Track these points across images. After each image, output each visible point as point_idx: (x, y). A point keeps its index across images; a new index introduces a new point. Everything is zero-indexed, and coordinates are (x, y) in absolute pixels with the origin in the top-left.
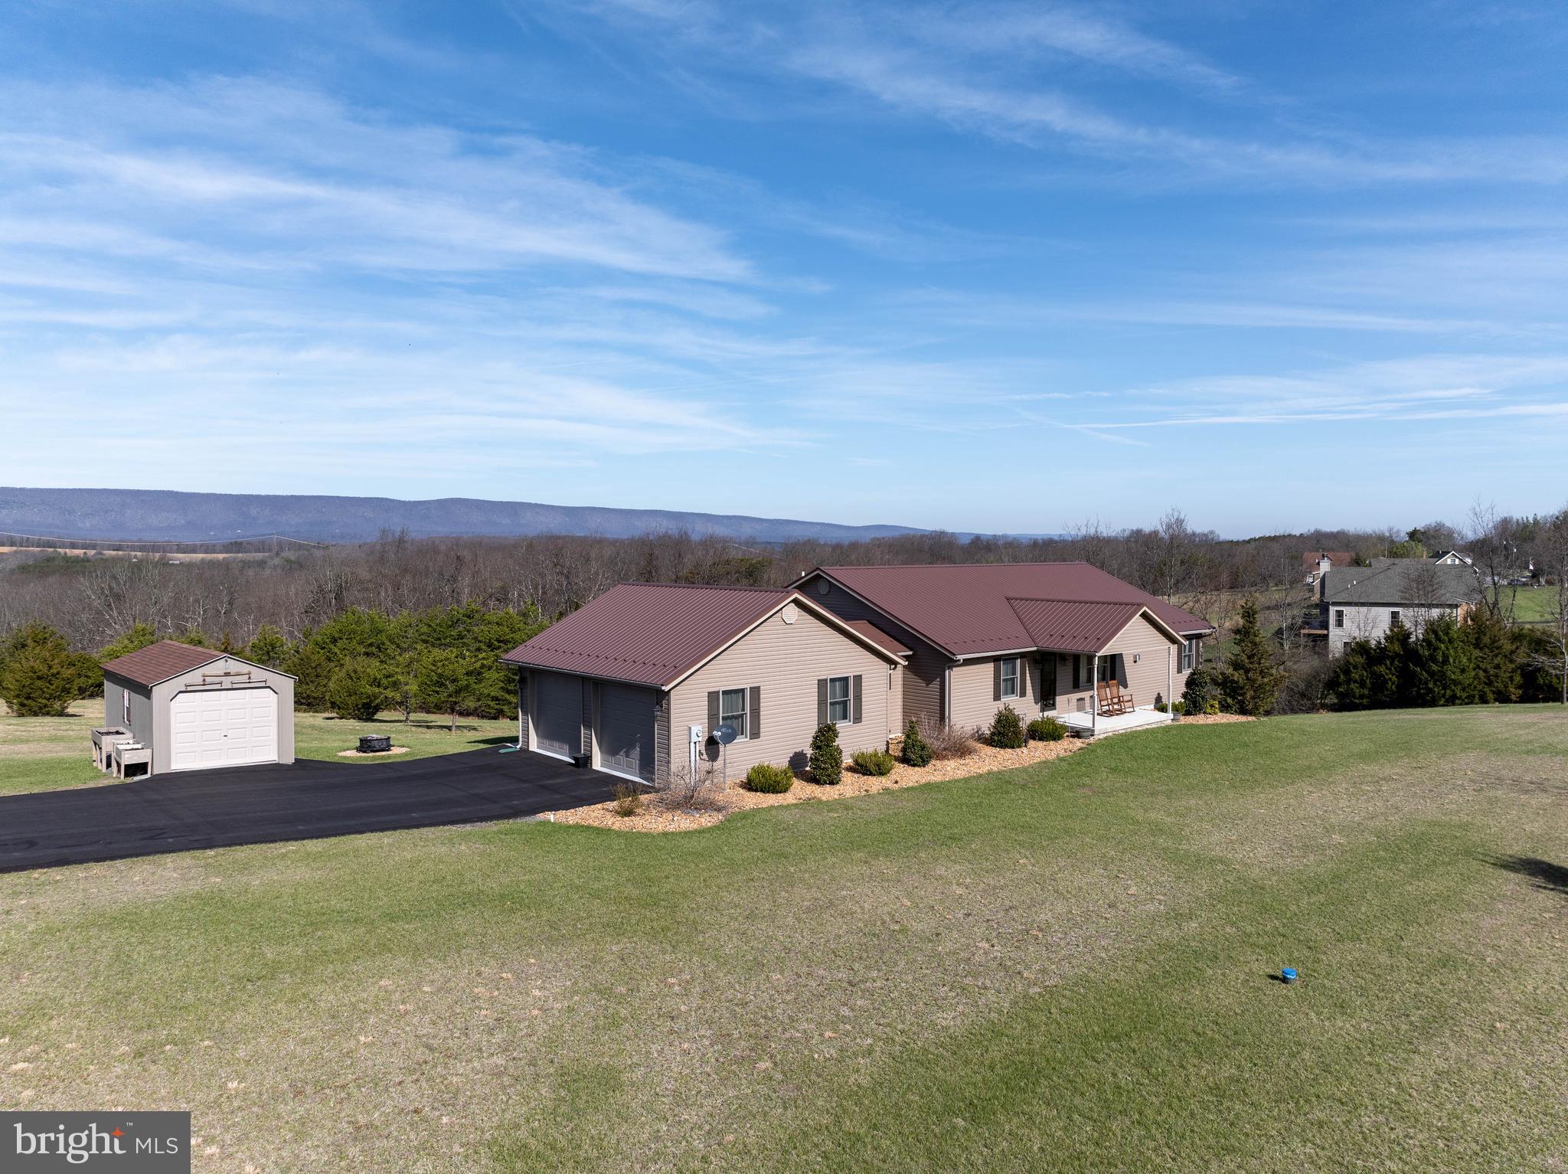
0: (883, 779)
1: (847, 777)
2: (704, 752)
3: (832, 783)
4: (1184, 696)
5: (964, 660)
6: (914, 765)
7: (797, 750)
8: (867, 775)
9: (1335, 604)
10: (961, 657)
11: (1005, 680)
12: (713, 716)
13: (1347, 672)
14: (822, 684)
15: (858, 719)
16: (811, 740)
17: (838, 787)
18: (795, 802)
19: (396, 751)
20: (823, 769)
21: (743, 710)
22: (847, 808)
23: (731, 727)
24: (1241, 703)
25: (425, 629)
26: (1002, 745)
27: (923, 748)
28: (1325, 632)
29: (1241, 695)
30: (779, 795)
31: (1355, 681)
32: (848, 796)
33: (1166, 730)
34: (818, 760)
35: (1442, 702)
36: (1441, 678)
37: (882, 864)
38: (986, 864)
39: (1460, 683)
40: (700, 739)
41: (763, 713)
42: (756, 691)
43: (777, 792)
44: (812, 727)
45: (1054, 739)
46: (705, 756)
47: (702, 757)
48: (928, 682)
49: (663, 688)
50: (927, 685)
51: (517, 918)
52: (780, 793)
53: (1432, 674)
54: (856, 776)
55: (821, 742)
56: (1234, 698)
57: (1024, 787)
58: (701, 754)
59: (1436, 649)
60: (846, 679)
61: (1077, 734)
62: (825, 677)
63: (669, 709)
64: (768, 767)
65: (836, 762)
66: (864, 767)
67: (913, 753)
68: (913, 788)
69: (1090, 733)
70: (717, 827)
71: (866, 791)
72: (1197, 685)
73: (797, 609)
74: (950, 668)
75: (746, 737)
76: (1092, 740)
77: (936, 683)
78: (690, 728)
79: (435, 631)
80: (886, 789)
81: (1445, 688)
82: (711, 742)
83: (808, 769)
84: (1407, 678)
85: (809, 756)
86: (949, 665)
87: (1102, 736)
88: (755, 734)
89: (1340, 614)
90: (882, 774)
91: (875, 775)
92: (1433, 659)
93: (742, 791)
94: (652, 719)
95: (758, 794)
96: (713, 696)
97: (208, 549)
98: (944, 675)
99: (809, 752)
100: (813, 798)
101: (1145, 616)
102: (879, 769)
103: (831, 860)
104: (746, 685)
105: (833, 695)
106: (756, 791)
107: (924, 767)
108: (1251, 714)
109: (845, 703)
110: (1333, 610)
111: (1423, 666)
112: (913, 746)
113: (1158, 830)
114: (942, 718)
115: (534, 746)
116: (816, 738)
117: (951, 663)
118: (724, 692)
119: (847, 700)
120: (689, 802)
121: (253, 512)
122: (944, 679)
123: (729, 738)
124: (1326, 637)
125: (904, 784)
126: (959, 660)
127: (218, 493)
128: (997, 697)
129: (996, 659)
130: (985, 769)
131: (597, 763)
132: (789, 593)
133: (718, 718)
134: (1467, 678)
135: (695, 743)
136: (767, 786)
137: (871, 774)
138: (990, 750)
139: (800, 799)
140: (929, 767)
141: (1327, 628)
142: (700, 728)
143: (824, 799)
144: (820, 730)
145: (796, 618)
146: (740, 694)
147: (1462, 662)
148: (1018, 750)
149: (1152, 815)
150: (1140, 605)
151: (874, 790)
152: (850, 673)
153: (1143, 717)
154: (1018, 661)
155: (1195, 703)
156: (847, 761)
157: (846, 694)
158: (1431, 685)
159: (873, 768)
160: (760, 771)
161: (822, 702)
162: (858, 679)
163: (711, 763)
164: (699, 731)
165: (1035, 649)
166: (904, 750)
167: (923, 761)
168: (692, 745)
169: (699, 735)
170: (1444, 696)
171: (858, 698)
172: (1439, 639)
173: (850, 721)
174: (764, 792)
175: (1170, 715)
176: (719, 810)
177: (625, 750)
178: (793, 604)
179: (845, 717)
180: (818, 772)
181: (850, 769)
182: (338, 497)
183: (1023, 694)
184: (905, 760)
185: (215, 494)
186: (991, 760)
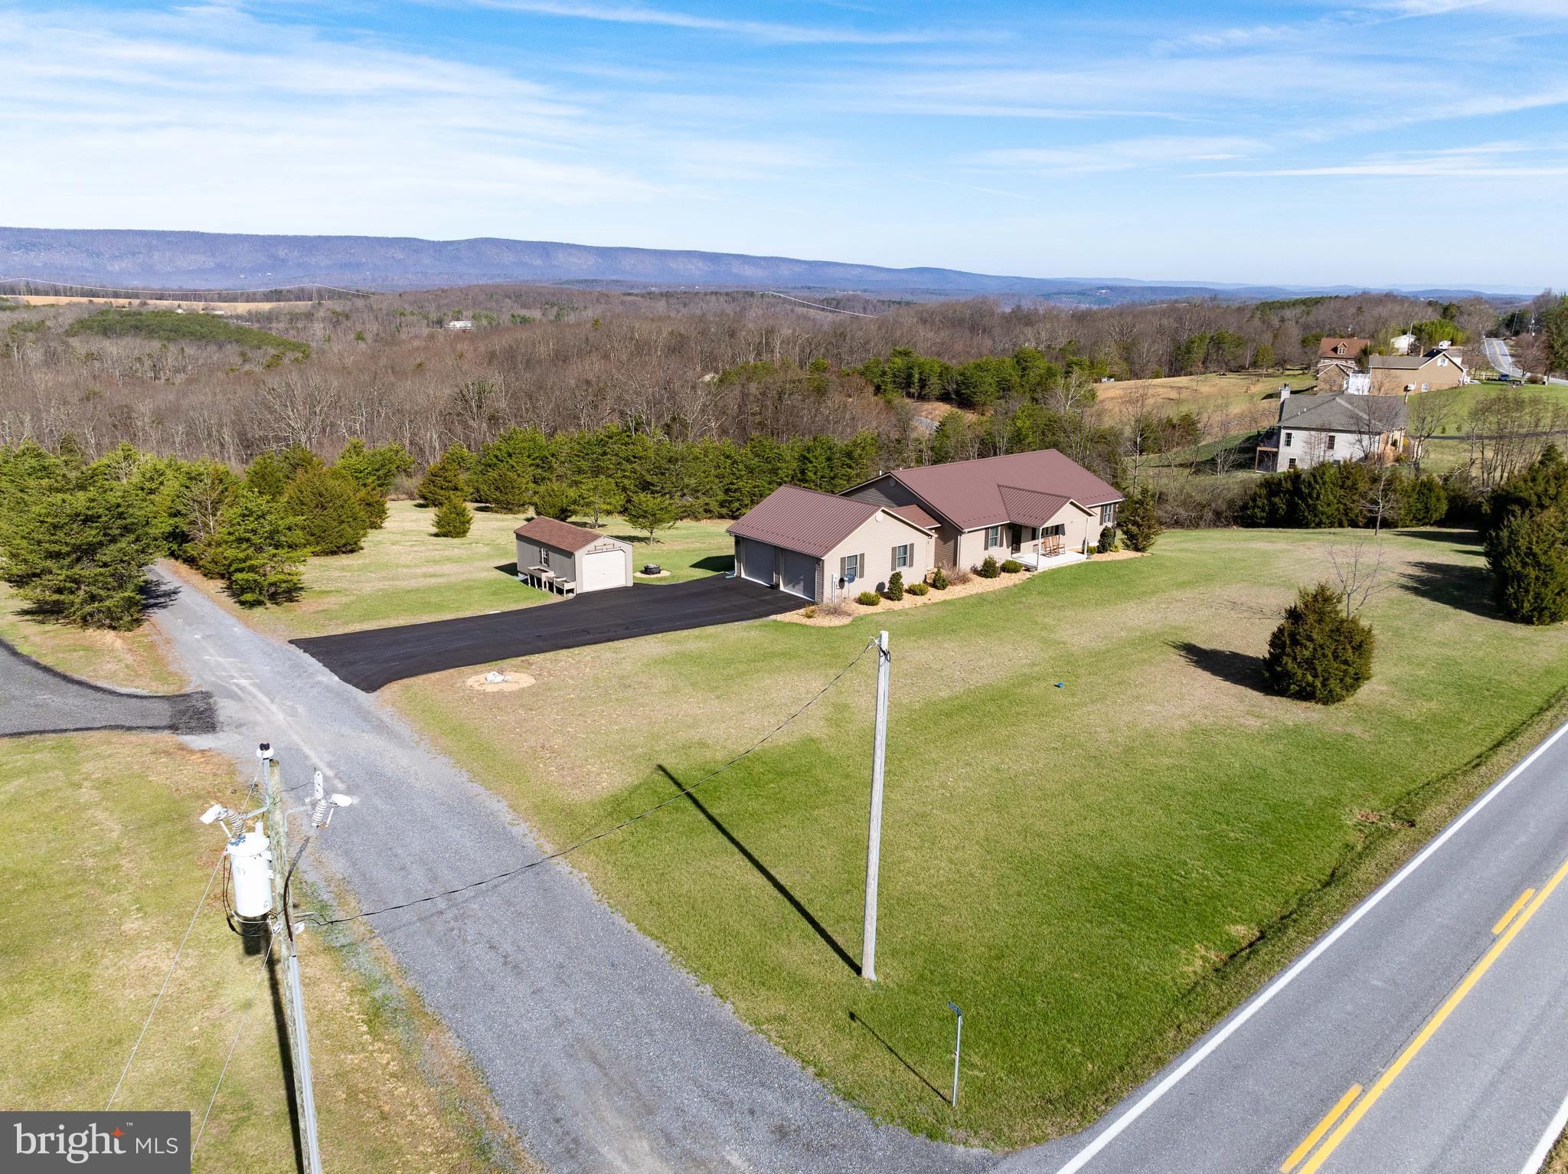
0: (923, 598)
1: (906, 596)
2: (839, 586)
3: (899, 600)
4: (1099, 541)
5: (968, 532)
6: (939, 589)
7: (882, 583)
8: (915, 594)
9: (1285, 428)
10: (966, 530)
11: (991, 540)
12: (842, 569)
13: (1254, 500)
14: (894, 549)
15: (911, 566)
16: (888, 578)
17: (901, 602)
18: (880, 612)
19: (664, 573)
20: (894, 593)
21: (856, 566)
22: (907, 615)
23: (851, 574)
25: (577, 447)
26: (985, 576)
27: (944, 581)
28: (1275, 450)
30: (874, 606)
31: (1259, 507)
32: (907, 607)
33: (1080, 565)
34: (892, 589)
35: (1313, 525)
36: (1313, 509)
37: (922, 642)
38: (964, 643)
39: (1325, 513)
40: (837, 580)
41: (866, 566)
42: (862, 556)
44: (888, 571)
45: (1015, 572)
46: (839, 588)
48: (949, 542)
49: (821, 557)
50: (948, 544)
51: (794, 661)
53: (1308, 506)
54: (910, 595)
55: (893, 578)
57: (991, 603)
58: (837, 587)
59: (1313, 488)
60: (906, 546)
61: (1027, 569)
62: (895, 546)
63: (822, 566)
64: (868, 592)
65: (900, 590)
66: (912, 591)
67: (938, 583)
68: (937, 603)
69: (1035, 569)
70: (850, 624)
71: (916, 604)
72: (1108, 535)
73: (883, 514)
74: (961, 535)
75: (858, 578)
76: (1035, 573)
77: (952, 543)
78: (832, 575)
79: (584, 448)
80: (926, 603)
81: (1315, 516)
82: (842, 581)
83: (887, 593)
84: (1292, 506)
85: (887, 587)
87: (1041, 571)
88: (862, 577)
89: (1289, 436)
90: (922, 595)
91: (919, 595)
92: (1310, 495)
93: (856, 604)
94: (813, 570)
95: (865, 606)
96: (843, 560)
97: (250, 298)
98: (957, 540)
99: (887, 584)
100: (889, 609)
101: (1072, 503)
102: (922, 591)
103: (902, 640)
104: (858, 553)
105: (899, 555)
106: (863, 604)
107: (944, 590)
110: (1284, 432)
111: (1304, 500)
112: (939, 578)
113: (1045, 627)
114: (955, 564)
115: (743, 575)
116: (890, 576)
117: (961, 533)
118: (848, 557)
119: (906, 557)
120: (835, 611)
121: (282, 253)
122: (957, 542)
123: (850, 579)
124: (1276, 454)
125: (934, 601)
126: (966, 532)
127: (245, 233)
128: (986, 548)
129: (987, 529)
130: (974, 592)
131: (782, 588)
132: (879, 507)
133: (845, 570)
134: (1328, 510)
135: (835, 581)
136: (868, 602)
137: (917, 594)
138: (979, 579)
139: (883, 610)
140: (947, 590)
141: (1278, 447)
142: (837, 575)
143: (895, 609)
144: (892, 572)
145: (882, 518)
146: (855, 558)
147: (1328, 499)
148: (992, 579)
149: (1046, 620)
150: (1069, 498)
151: (921, 603)
152: (908, 543)
153: (1070, 556)
154: (1000, 529)
155: (1103, 546)
156: (906, 588)
157: (906, 553)
158: (1306, 514)
159: (918, 592)
160: (864, 595)
161: (894, 558)
162: (912, 545)
163: (842, 591)
164: (837, 577)
165: (1010, 521)
166: (934, 581)
167: (944, 587)
168: (833, 582)
170: (1314, 521)
171: (912, 555)
172: (1316, 481)
173: (907, 568)
174: (867, 605)
175: (1085, 556)
176: (849, 615)
177: (798, 583)
178: (880, 512)
179: (905, 565)
180: (892, 594)
181: (907, 592)
182: (366, 237)
183: (1001, 545)
184: (934, 585)
185: (241, 235)
186: (981, 586)
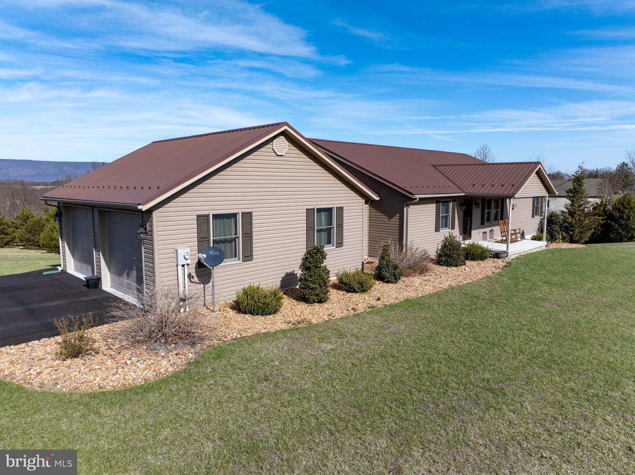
0: (365, 296)
1: (334, 294)
2: (194, 274)
3: (320, 302)
5: (419, 198)
6: (388, 282)
7: (289, 271)
8: (351, 292)
11: (442, 217)
12: (202, 239)
14: (310, 212)
15: (340, 244)
16: (300, 262)
17: (326, 305)
18: (284, 327)
20: (312, 289)
21: (236, 234)
23: (220, 250)
24: (572, 236)
26: (448, 264)
27: (395, 267)
29: (572, 231)
30: (268, 317)
32: (338, 315)
34: (307, 281)
36: (626, 227)
40: (189, 262)
41: (256, 237)
42: (247, 216)
43: (266, 314)
44: (301, 250)
45: (482, 260)
46: (196, 279)
47: (192, 280)
48: (390, 217)
49: (140, 207)
50: (389, 219)
52: (270, 314)
54: (341, 293)
55: (310, 263)
56: (567, 233)
58: (190, 276)
60: (329, 210)
61: (497, 255)
62: (313, 207)
63: (151, 231)
64: (258, 288)
65: (324, 282)
67: (386, 272)
68: (394, 306)
69: (506, 255)
70: (176, 376)
71: (354, 309)
72: (554, 224)
73: (287, 143)
74: (408, 205)
75: (239, 259)
76: (508, 260)
77: (396, 219)
78: (177, 251)
80: (372, 307)
81: (628, 232)
82: (201, 265)
83: (298, 287)
85: (299, 275)
86: (407, 203)
87: (513, 257)
88: (248, 257)
90: (364, 291)
91: (357, 292)
92: (621, 218)
93: (232, 313)
94: (140, 242)
95: (247, 316)
96: (202, 220)
98: (403, 211)
99: (299, 272)
100: (303, 321)
102: (362, 287)
104: (238, 209)
105: (320, 224)
106: (245, 313)
107: (396, 283)
108: (577, 243)
109: (329, 231)
111: (616, 222)
112: (388, 266)
115: (71, 269)
116: (305, 259)
118: (215, 217)
119: (331, 228)
121: (66, 169)
122: (403, 214)
123: (218, 260)
126: (416, 199)
128: (437, 230)
129: (437, 201)
133: (209, 241)
135: (183, 266)
136: (256, 309)
137: (355, 291)
138: (439, 269)
139: (290, 322)
140: (400, 284)
142: (188, 250)
143: (314, 321)
144: (308, 253)
145: (286, 150)
146: (233, 219)
148: (460, 267)
150: (537, 164)
151: (361, 308)
152: (333, 205)
154: (451, 204)
156: (333, 279)
157: (330, 222)
159: (356, 286)
160: (249, 293)
161: (310, 229)
162: (340, 210)
163: (202, 285)
164: (187, 254)
165: (463, 194)
166: (378, 269)
167: (396, 278)
168: (180, 267)
169: (187, 257)
170: (627, 236)
171: (340, 226)
172: (624, 207)
173: (333, 246)
174: (252, 314)
175: (545, 243)
177: (126, 272)
178: (282, 138)
179: (329, 242)
180: (307, 292)
181: (335, 286)
183: (454, 227)
184: (380, 277)
